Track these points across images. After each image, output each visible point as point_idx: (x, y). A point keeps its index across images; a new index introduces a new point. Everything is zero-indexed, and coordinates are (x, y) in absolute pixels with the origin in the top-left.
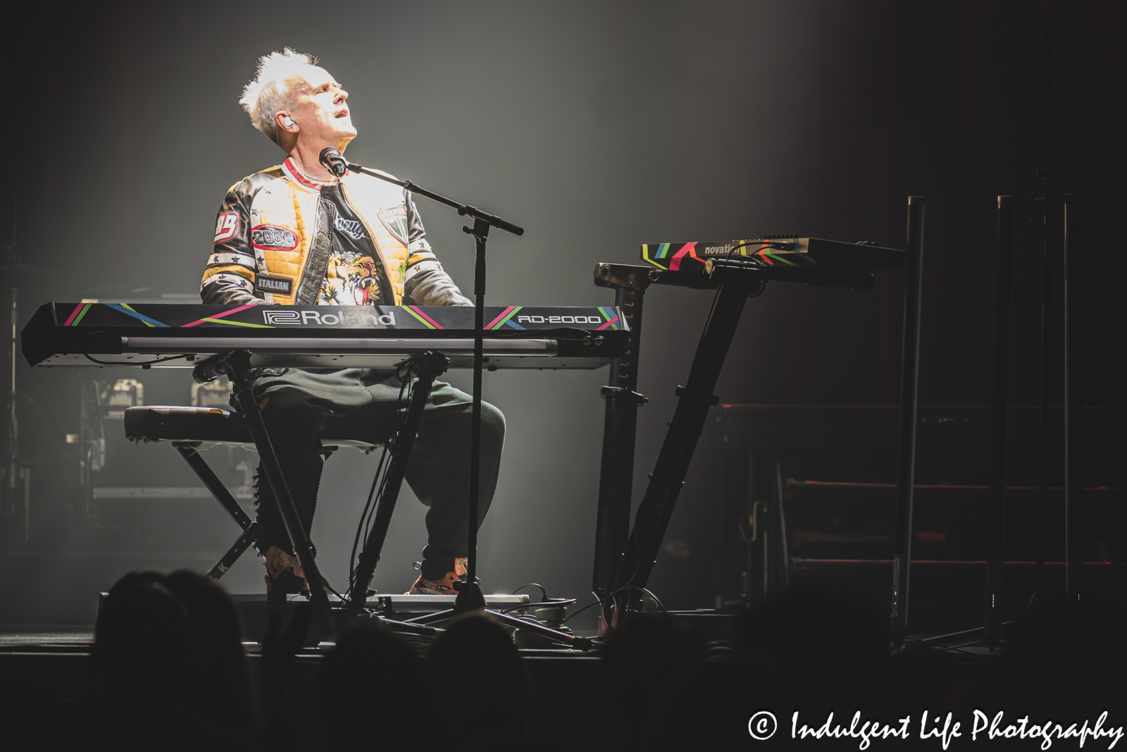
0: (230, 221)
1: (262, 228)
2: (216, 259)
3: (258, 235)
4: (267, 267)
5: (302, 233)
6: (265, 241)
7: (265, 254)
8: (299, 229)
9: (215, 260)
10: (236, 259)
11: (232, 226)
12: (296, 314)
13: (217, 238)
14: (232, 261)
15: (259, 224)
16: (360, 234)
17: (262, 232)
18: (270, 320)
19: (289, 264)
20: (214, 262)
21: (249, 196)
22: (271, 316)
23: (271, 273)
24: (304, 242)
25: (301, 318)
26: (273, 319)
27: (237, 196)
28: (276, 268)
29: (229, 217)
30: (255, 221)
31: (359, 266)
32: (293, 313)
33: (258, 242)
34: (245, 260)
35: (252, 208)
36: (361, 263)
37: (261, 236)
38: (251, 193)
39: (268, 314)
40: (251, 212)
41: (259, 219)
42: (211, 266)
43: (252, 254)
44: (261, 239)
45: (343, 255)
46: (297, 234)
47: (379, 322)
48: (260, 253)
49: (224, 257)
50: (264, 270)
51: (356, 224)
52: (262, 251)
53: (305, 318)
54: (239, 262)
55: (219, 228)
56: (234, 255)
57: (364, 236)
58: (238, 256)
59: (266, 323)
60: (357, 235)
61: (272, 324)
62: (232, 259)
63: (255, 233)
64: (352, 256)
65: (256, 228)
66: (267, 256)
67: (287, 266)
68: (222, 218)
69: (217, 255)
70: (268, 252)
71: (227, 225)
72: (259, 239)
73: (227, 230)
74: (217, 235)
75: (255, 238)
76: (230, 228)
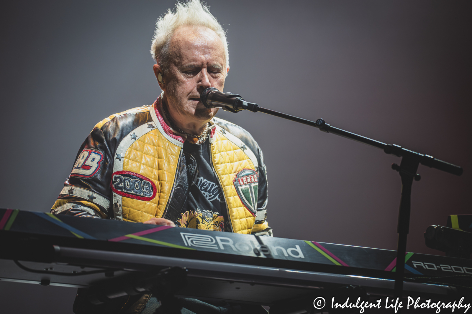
0: (93, 159)
1: (123, 173)
2: (71, 191)
3: (119, 180)
4: (123, 213)
5: (161, 185)
6: (125, 187)
7: (123, 200)
8: (159, 180)
9: (69, 191)
10: (91, 199)
11: (94, 165)
12: (211, 239)
13: (75, 171)
14: (87, 198)
15: (121, 169)
16: (215, 195)
17: (123, 178)
18: (189, 241)
19: (145, 213)
20: (67, 193)
21: (115, 139)
22: (189, 238)
23: (125, 220)
24: (162, 194)
25: (217, 243)
26: (192, 241)
27: (103, 137)
28: (131, 216)
29: (93, 155)
30: (118, 166)
31: (216, 224)
32: (209, 238)
33: (117, 187)
34: (101, 201)
35: (116, 152)
36: (217, 222)
37: (121, 182)
38: (117, 136)
39: (186, 237)
40: (116, 156)
41: (122, 165)
42: (63, 196)
43: (110, 197)
44: (121, 185)
45: (203, 213)
46: (156, 185)
47: (288, 254)
48: (118, 198)
49: (78, 192)
50: (119, 215)
51: (213, 185)
52: (120, 197)
53: (221, 244)
54: (94, 200)
55: (80, 161)
56: (91, 193)
57: (218, 199)
58: (95, 195)
59: (186, 244)
60: (213, 196)
61: (192, 246)
62: (88, 196)
63: (116, 178)
64: (210, 214)
65: (117, 173)
66: (124, 203)
67: (143, 216)
68: (85, 153)
69: (73, 188)
70: (125, 198)
71: (88, 163)
72: (119, 184)
73: (88, 167)
74: (76, 168)
75: (115, 182)
76: (91, 167)
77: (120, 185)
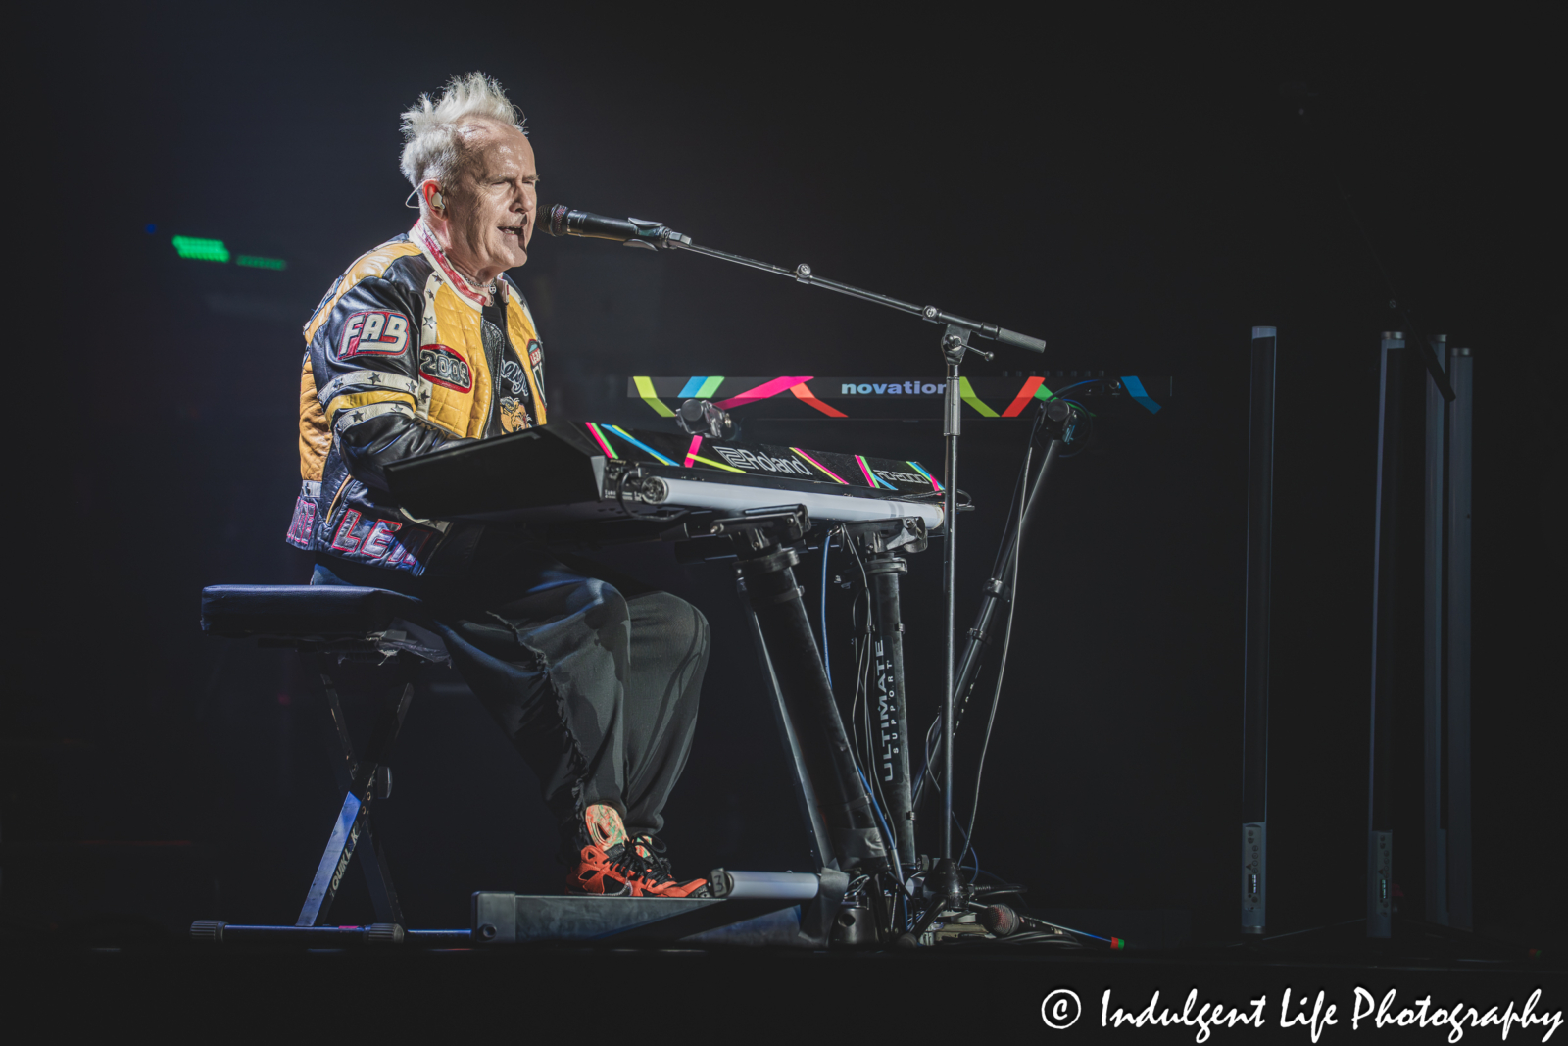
0: (397, 327)
1: (436, 348)
3: (429, 359)
4: (430, 409)
6: (437, 370)
7: (434, 390)
10: (411, 387)
11: (403, 337)
14: (405, 389)
15: (431, 341)
17: (437, 356)
22: (725, 455)
25: (747, 460)
26: (731, 460)
28: (443, 414)
33: (427, 370)
37: (433, 361)
39: (722, 452)
44: (433, 366)
49: (389, 379)
52: (430, 385)
55: (372, 330)
56: (409, 380)
65: (428, 347)
66: (436, 394)
68: (376, 317)
69: (376, 373)
70: (438, 387)
71: (390, 332)
72: (429, 364)
73: (393, 339)
74: (365, 341)
75: (422, 361)
76: (397, 338)
77: (431, 366)
